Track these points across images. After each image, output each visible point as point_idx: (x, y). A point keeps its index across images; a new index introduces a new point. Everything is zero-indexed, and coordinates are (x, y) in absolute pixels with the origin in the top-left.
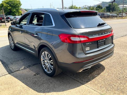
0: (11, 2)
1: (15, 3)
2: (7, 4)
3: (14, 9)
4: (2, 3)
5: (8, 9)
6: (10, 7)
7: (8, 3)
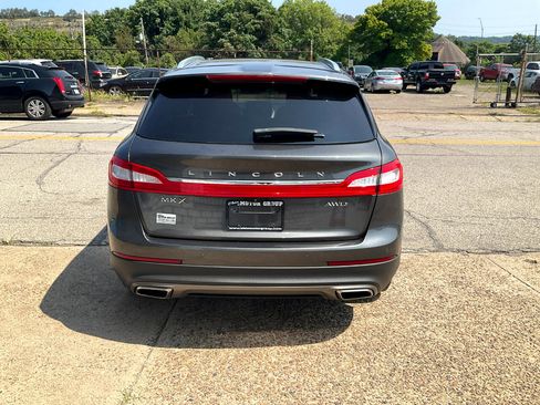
0: (398, 9)
1: (411, 16)
2: (379, 19)
3: (402, 39)
4: (363, 14)
5: (380, 38)
6: (390, 32)
7: (383, 16)
